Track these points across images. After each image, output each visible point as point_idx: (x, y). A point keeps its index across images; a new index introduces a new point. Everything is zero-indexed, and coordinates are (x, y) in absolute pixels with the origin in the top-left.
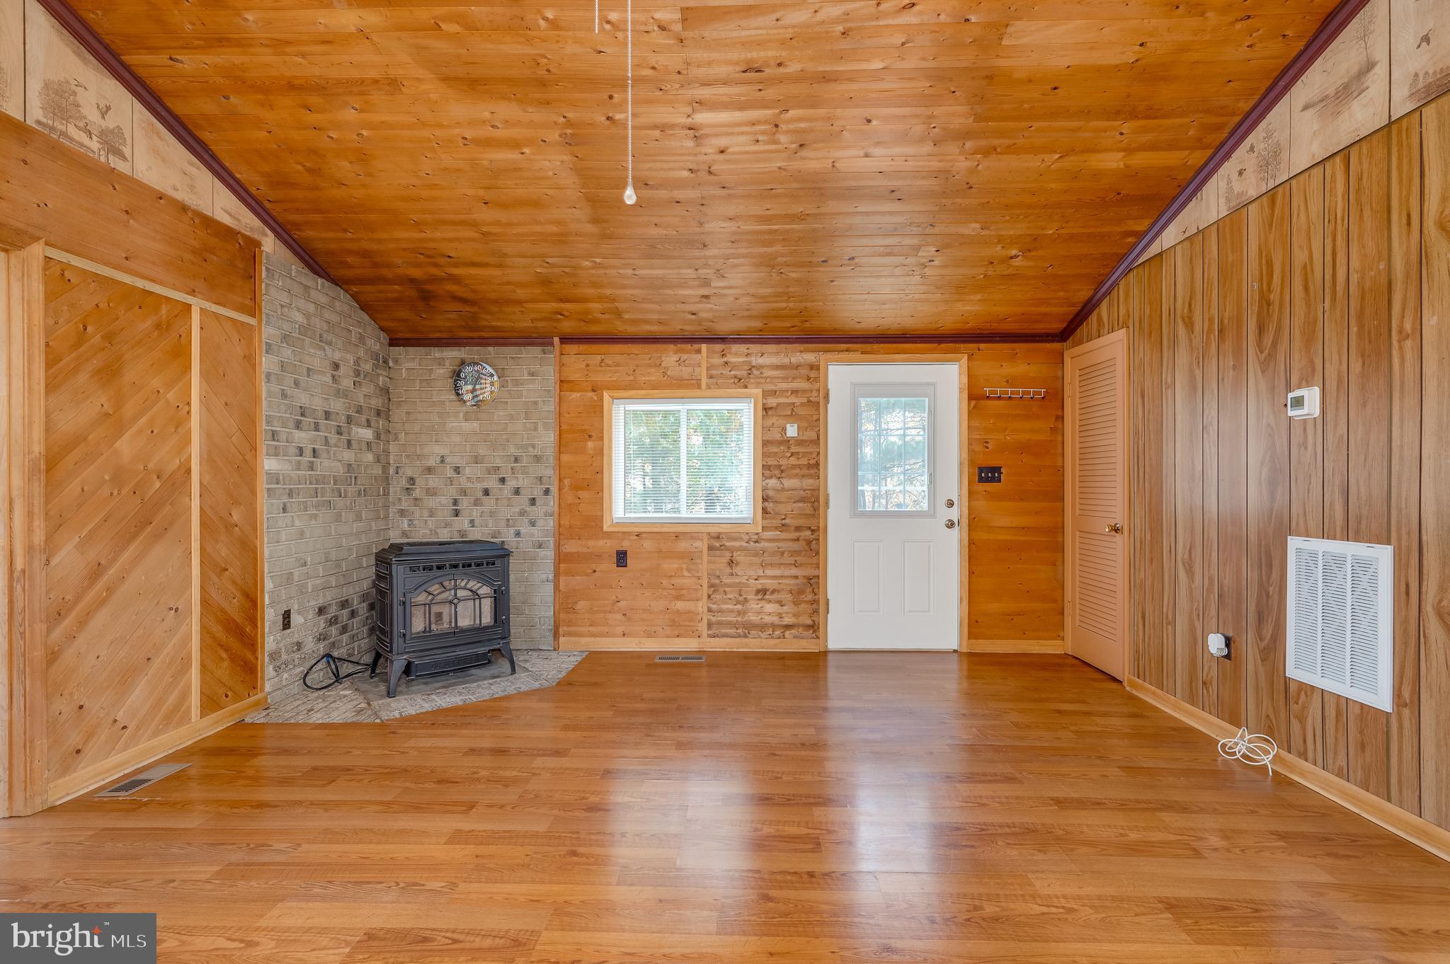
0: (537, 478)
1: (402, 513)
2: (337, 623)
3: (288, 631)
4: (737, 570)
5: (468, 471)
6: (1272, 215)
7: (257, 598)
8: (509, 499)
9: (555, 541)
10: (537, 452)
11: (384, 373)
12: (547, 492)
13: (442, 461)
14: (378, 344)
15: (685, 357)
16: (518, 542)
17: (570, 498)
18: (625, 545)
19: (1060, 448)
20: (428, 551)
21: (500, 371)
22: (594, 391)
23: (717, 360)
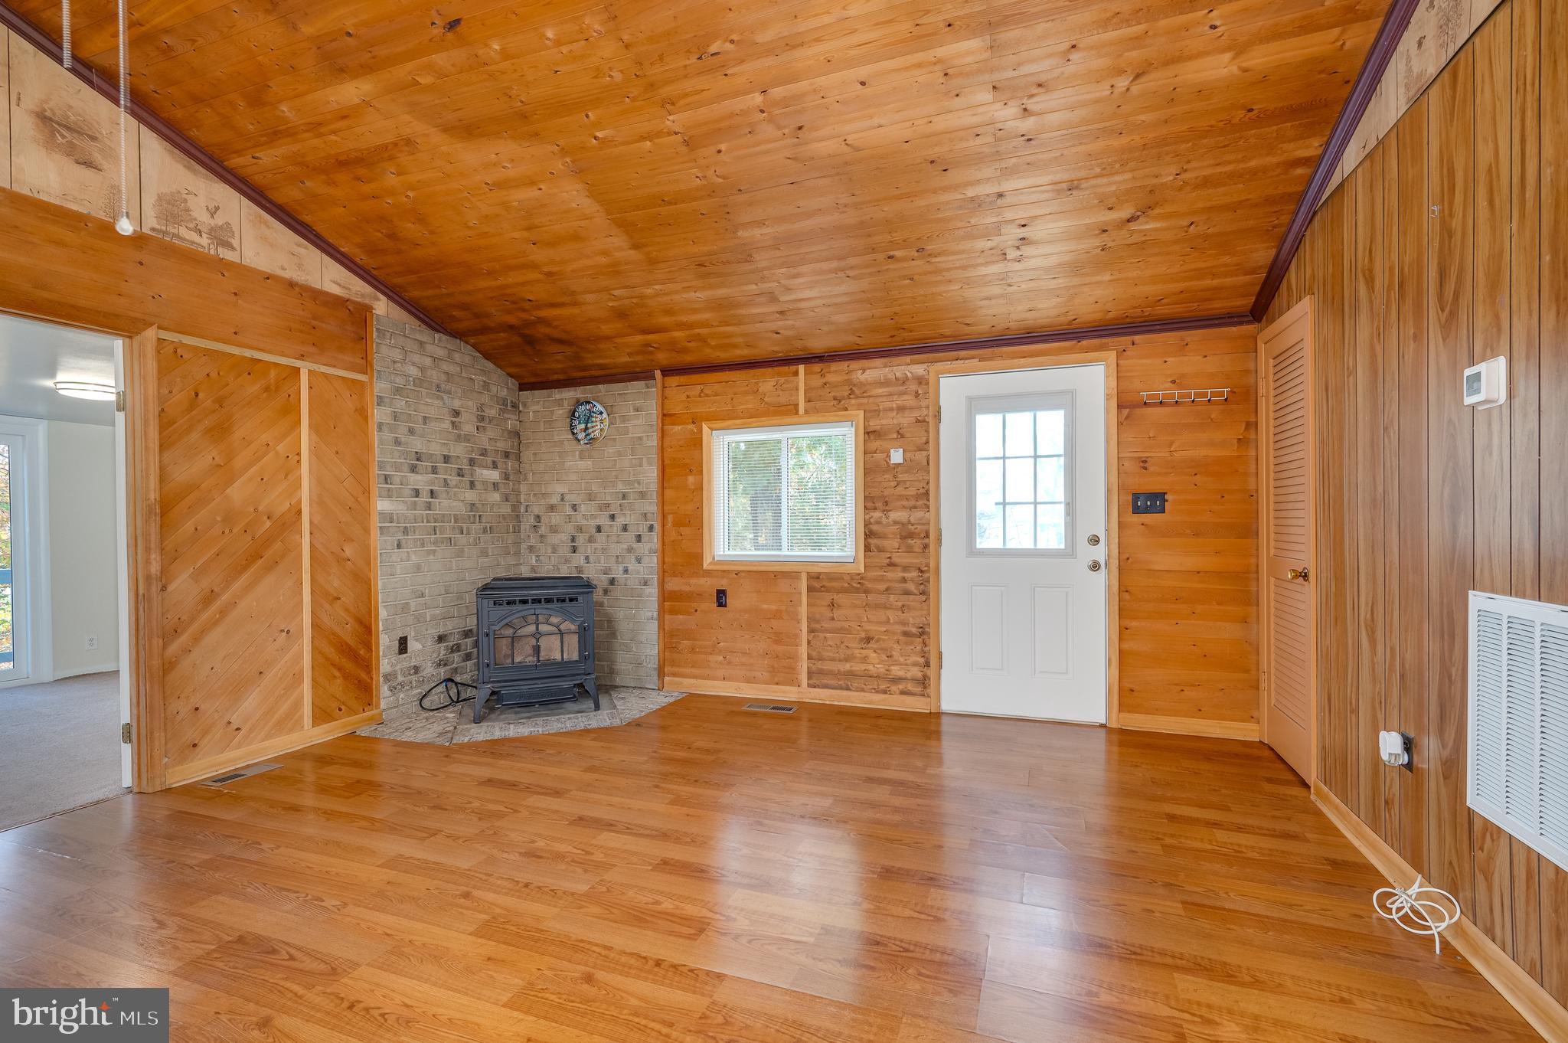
0: (642, 514)
1: (531, 549)
2: (459, 651)
3: (405, 655)
4: (837, 614)
5: (583, 508)
6: (1454, 98)
7: (371, 625)
8: (618, 536)
9: (658, 579)
10: (641, 488)
11: (513, 417)
12: (651, 528)
13: (562, 499)
14: (505, 390)
15: (782, 380)
16: (626, 579)
17: (672, 535)
18: (723, 584)
19: (1254, 466)
20: (514, 586)
21: (609, 409)
22: (693, 423)
23: (817, 381)
